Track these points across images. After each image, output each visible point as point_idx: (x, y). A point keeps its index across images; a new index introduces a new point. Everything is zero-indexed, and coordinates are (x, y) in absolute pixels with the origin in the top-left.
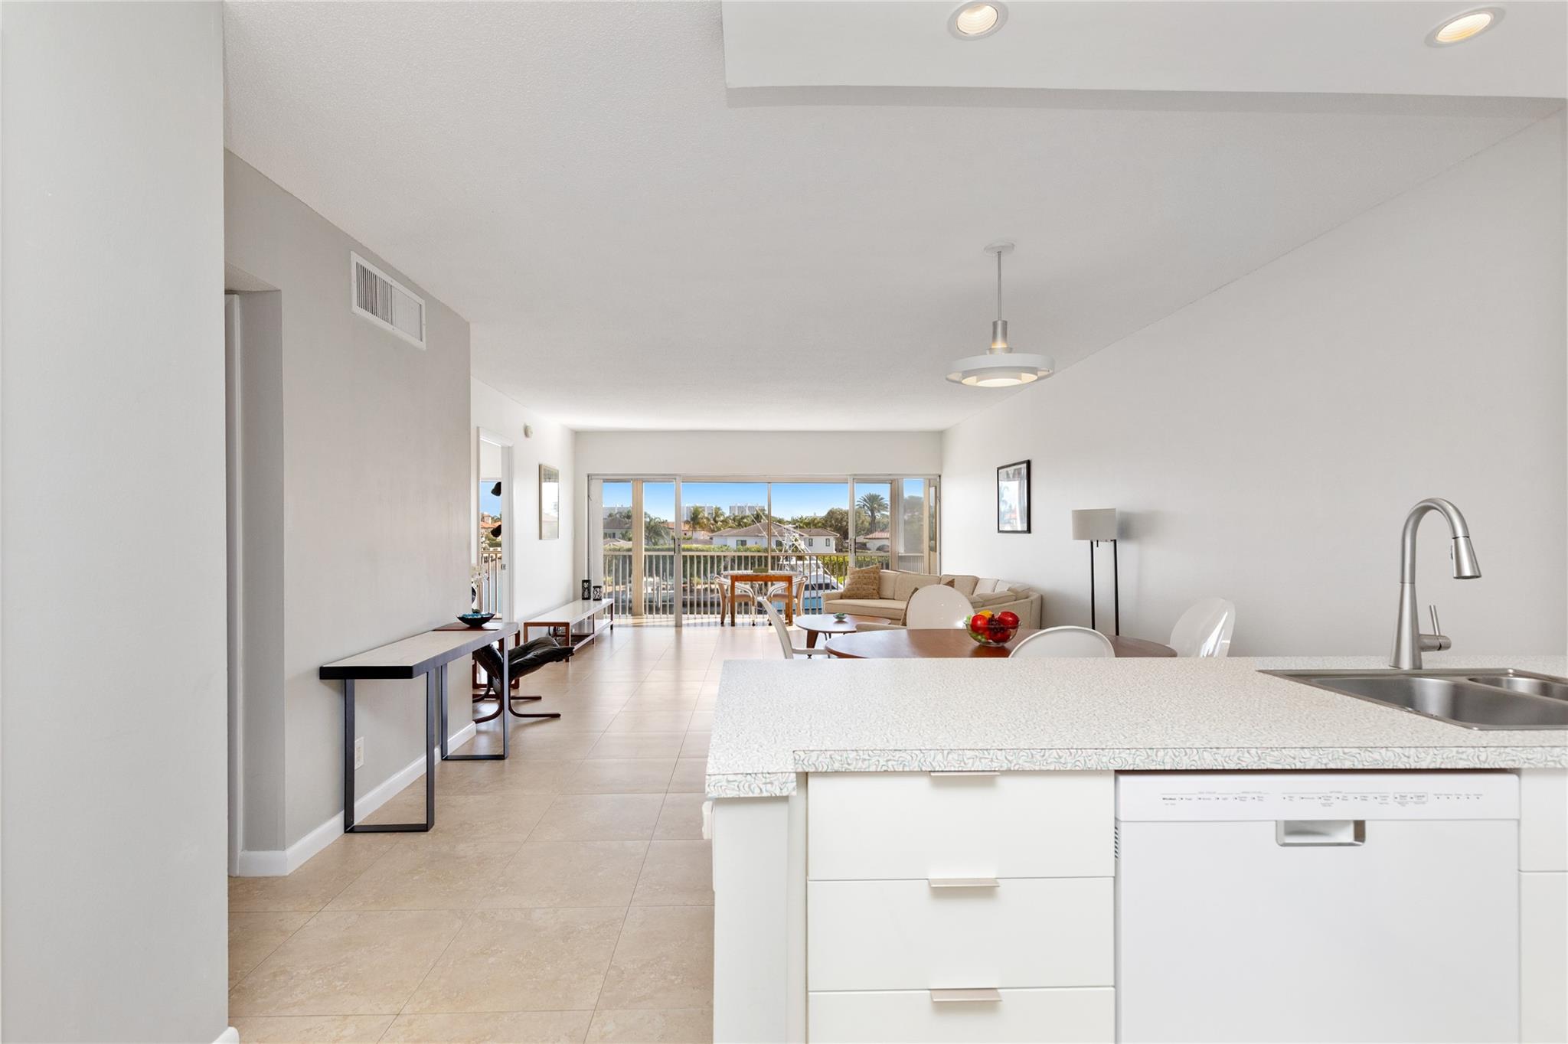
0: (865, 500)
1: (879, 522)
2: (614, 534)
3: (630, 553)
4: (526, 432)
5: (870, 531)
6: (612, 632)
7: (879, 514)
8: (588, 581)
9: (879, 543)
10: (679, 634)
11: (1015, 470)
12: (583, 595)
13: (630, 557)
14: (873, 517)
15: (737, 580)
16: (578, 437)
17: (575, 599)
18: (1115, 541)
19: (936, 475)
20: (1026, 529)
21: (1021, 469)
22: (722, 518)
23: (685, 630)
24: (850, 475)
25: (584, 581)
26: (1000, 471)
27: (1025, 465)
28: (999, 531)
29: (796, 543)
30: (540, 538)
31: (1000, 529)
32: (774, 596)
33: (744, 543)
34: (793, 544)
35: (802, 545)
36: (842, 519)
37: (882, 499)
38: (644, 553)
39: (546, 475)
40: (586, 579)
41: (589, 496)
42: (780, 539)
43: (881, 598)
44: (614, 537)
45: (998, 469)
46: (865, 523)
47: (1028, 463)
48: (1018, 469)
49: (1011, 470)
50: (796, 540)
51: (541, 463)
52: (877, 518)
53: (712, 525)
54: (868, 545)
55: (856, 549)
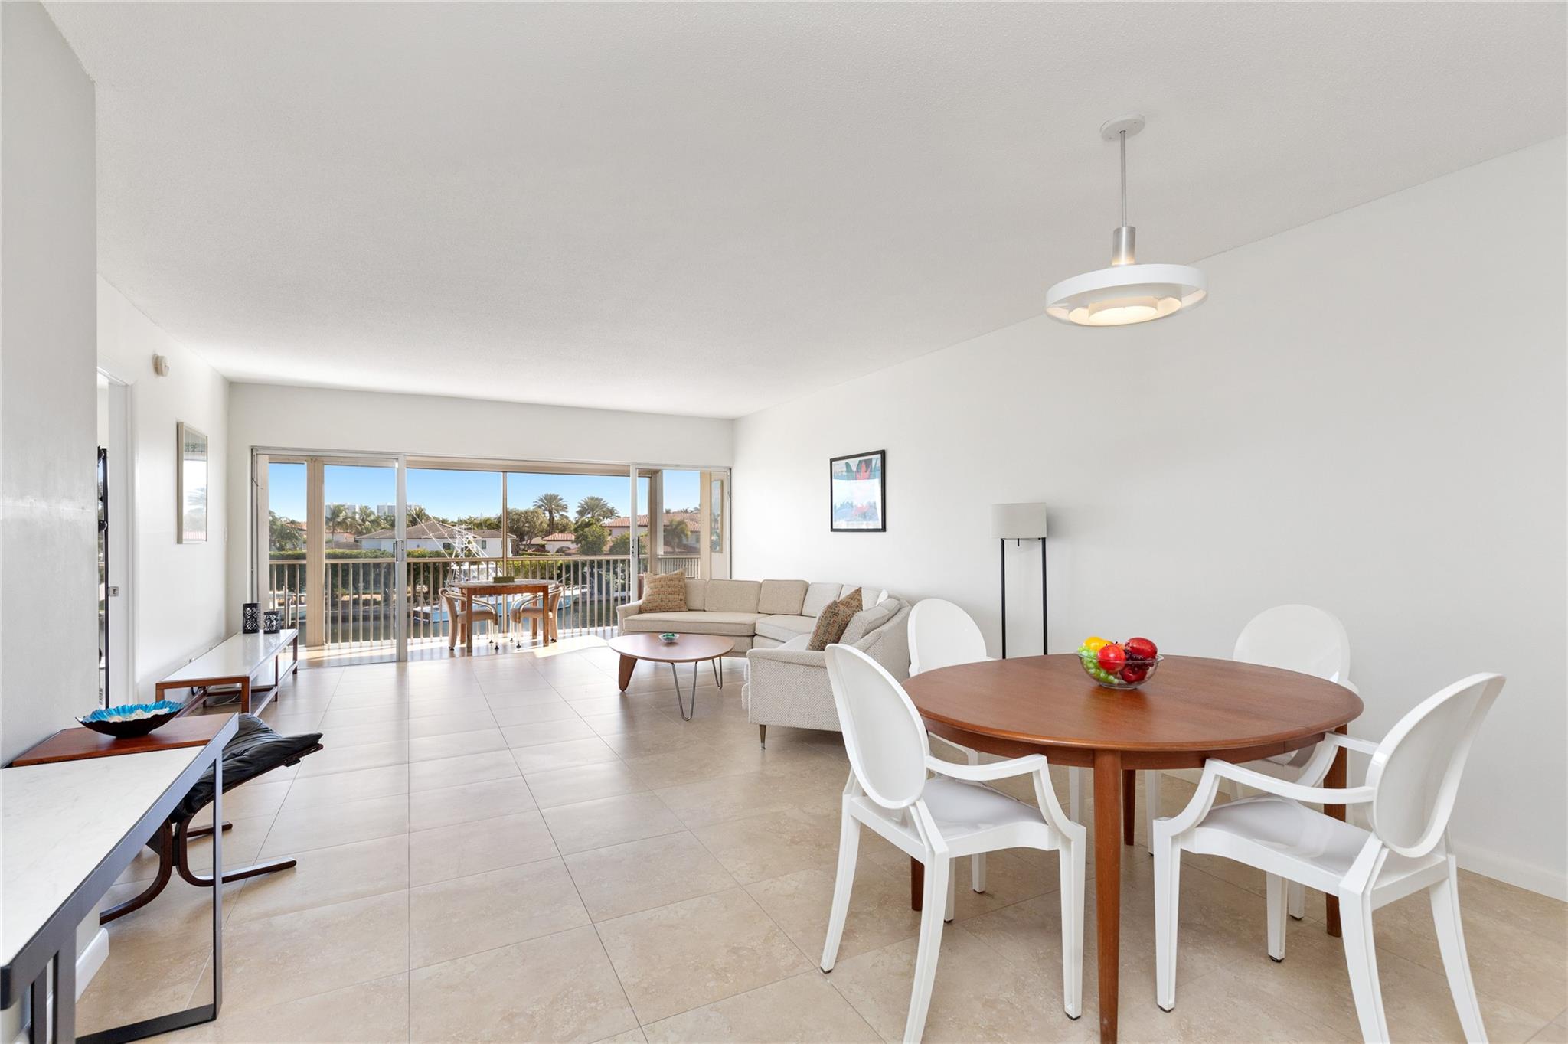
0: (541, 500)
1: (558, 524)
3: (304, 562)
4: (158, 366)
5: (549, 533)
6: (295, 679)
7: (557, 515)
8: (252, 606)
9: (559, 545)
10: (402, 674)
11: (860, 461)
12: (245, 627)
13: (303, 567)
14: (552, 518)
15: (476, 595)
16: (234, 388)
17: (229, 634)
18: (1044, 540)
19: (726, 467)
20: (881, 527)
21: (871, 460)
22: (372, 517)
23: (412, 667)
24: (633, 464)
25: (246, 606)
26: (833, 463)
27: (879, 456)
28: (833, 530)
29: (469, 546)
30: (179, 540)
31: (834, 527)
32: (523, 611)
34: (466, 547)
35: (474, 547)
36: (518, 520)
37: (560, 499)
38: (325, 561)
39: (185, 443)
40: (249, 602)
41: (252, 479)
42: (450, 541)
43: (689, 610)
45: (832, 461)
46: (544, 524)
47: (883, 453)
48: (865, 461)
49: (854, 462)
50: (469, 543)
51: (181, 420)
52: (555, 519)
53: (360, 525)
54: (547, 547)
55: (534, 551)
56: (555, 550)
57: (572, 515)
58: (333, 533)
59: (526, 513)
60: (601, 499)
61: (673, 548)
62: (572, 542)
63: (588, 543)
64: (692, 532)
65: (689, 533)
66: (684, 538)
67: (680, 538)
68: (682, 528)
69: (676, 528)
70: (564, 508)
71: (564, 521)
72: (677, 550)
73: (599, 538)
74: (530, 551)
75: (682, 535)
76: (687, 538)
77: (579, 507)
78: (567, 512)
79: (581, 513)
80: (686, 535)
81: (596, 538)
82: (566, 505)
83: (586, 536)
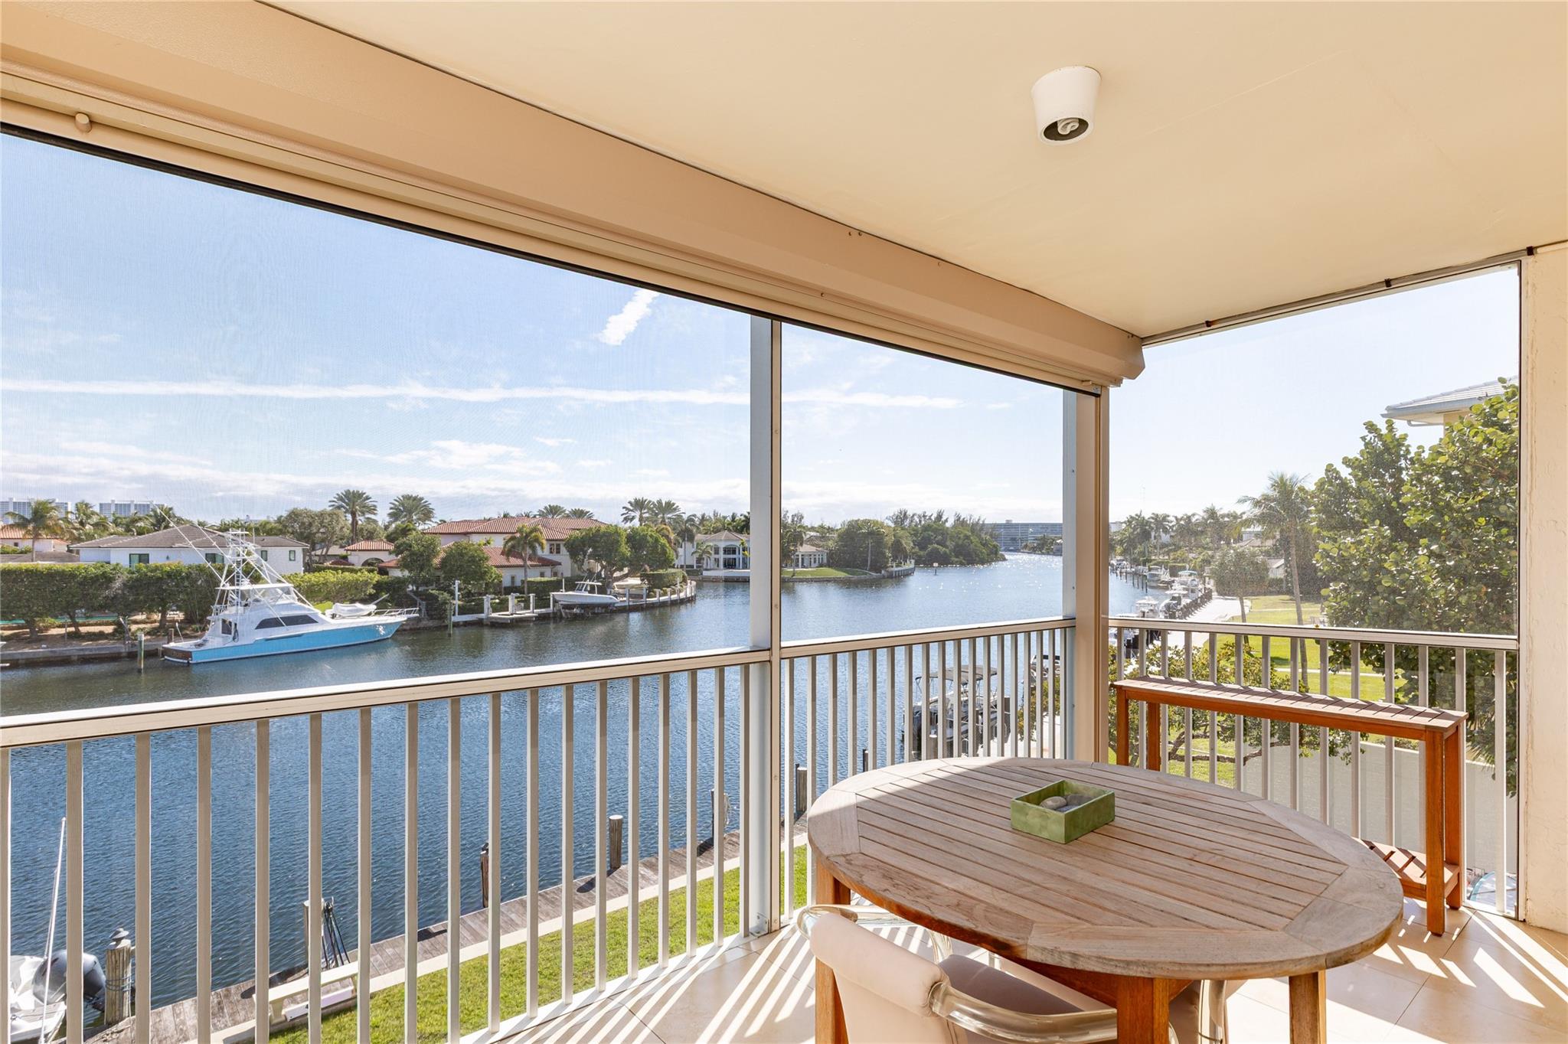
0: (341, 499)
1: (362, 529)
5: (353, 541)
7: (361, 518)
9: (366, 556)
14: (354, 522)
22: (95, 519)
29: (249, 559)
33: (143, 558)
34: (244, 561)
35: (253, 559)
36: (310, 524)
37: (368, 498)
42: (219, 551)
46: (345, 530)
50: (249, 554)
52: (360, 522)
53: (76, 529)
54: (351, 559)
56: (362, 562)
57: (382, 517)
58: (38, 539)
59: (322, 515)
60: (422, 499)
61: (524, 560)
62: (390, 553)
63: (413, 554)
64: (547, 540)
65: (544, 542)
66: (539, 549)
67: (534, 549)
68: (536, 536)
69: (527, 536)
70: (372, 510)
71: (372, 526)
72: (529, 563)
73: (428, 547)
74: (328, 564)
75: (537, 545)
76: (542, 548)
77: (391, 508)
78: (375, 514)
79: (395, 515)
80: (541, 545)
81: (422, 549)
82: (375, 506)
83: (411, 546)
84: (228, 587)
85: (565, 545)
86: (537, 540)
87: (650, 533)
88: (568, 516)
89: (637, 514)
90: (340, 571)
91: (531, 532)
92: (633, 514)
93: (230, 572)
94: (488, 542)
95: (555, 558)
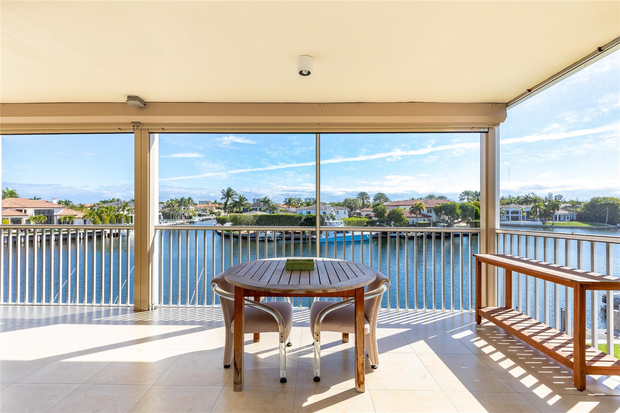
0: (359, 195)
1: (366, 204)
2: (256, 209)
5: (362, 208)
7: (366, 201)
9: (366, 213)
14: (363, 202)
22: (300, 203)
29: (332, 213)
33: (309, 213)
34: (331, 213)
35: (334, 214)
36: (350, 203)
37: (367, 194)
42: (325, 211)
44: (256, 210)
46: (360, 205)
50: (332, 211)
52: (365, 202)
53: (297, 205)
54: (362, 214)
55: (357, 215)
56: (365, 215)
57: (371, 200)
58: (289, 207)
59: (354, 200)
60: (384, 194)
61: (417, 215)
62: (372, 212)
63: (379, 212)
64: (426, 208)
65: (424, 208)
66: (422, 211)
67: (420, 211)
68: (421, 206)
71: (368, 204)
72: (418, 216)
73: (383, 210)
74: (355, 215)
75: (421, 209)
76: (423, 211)
77: (374, 197)
78: (369, 199)
79: (375, 200)
80: (423, 209)
81: (381, 211)
82: (369, 197)
83: (378, 210)
84: (327, 221)
85: (433, 210)
86: (421, 208)
87: (470, 205)
88: (437, 199)
89: (466, 197)
90: (356, 217)
91: (419, 205)
92: (464, 197)
93: (327, 217)
94: (405, 209)
95: (429, 214)
